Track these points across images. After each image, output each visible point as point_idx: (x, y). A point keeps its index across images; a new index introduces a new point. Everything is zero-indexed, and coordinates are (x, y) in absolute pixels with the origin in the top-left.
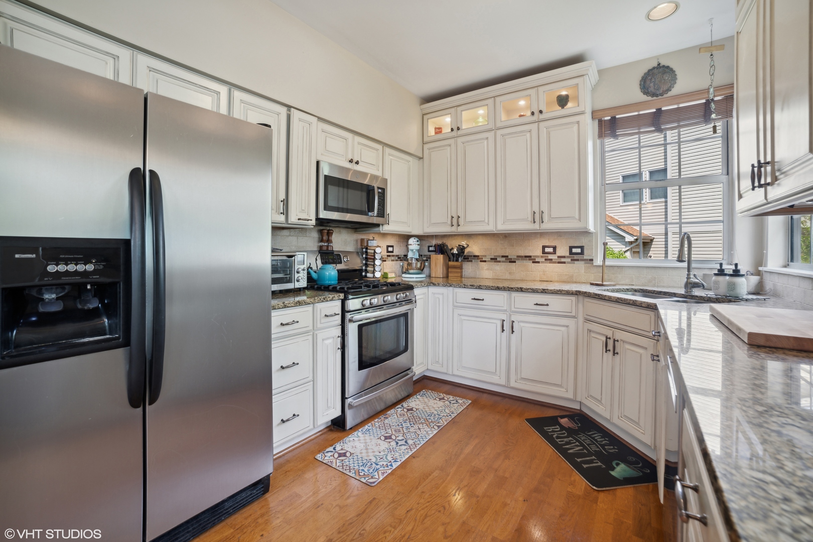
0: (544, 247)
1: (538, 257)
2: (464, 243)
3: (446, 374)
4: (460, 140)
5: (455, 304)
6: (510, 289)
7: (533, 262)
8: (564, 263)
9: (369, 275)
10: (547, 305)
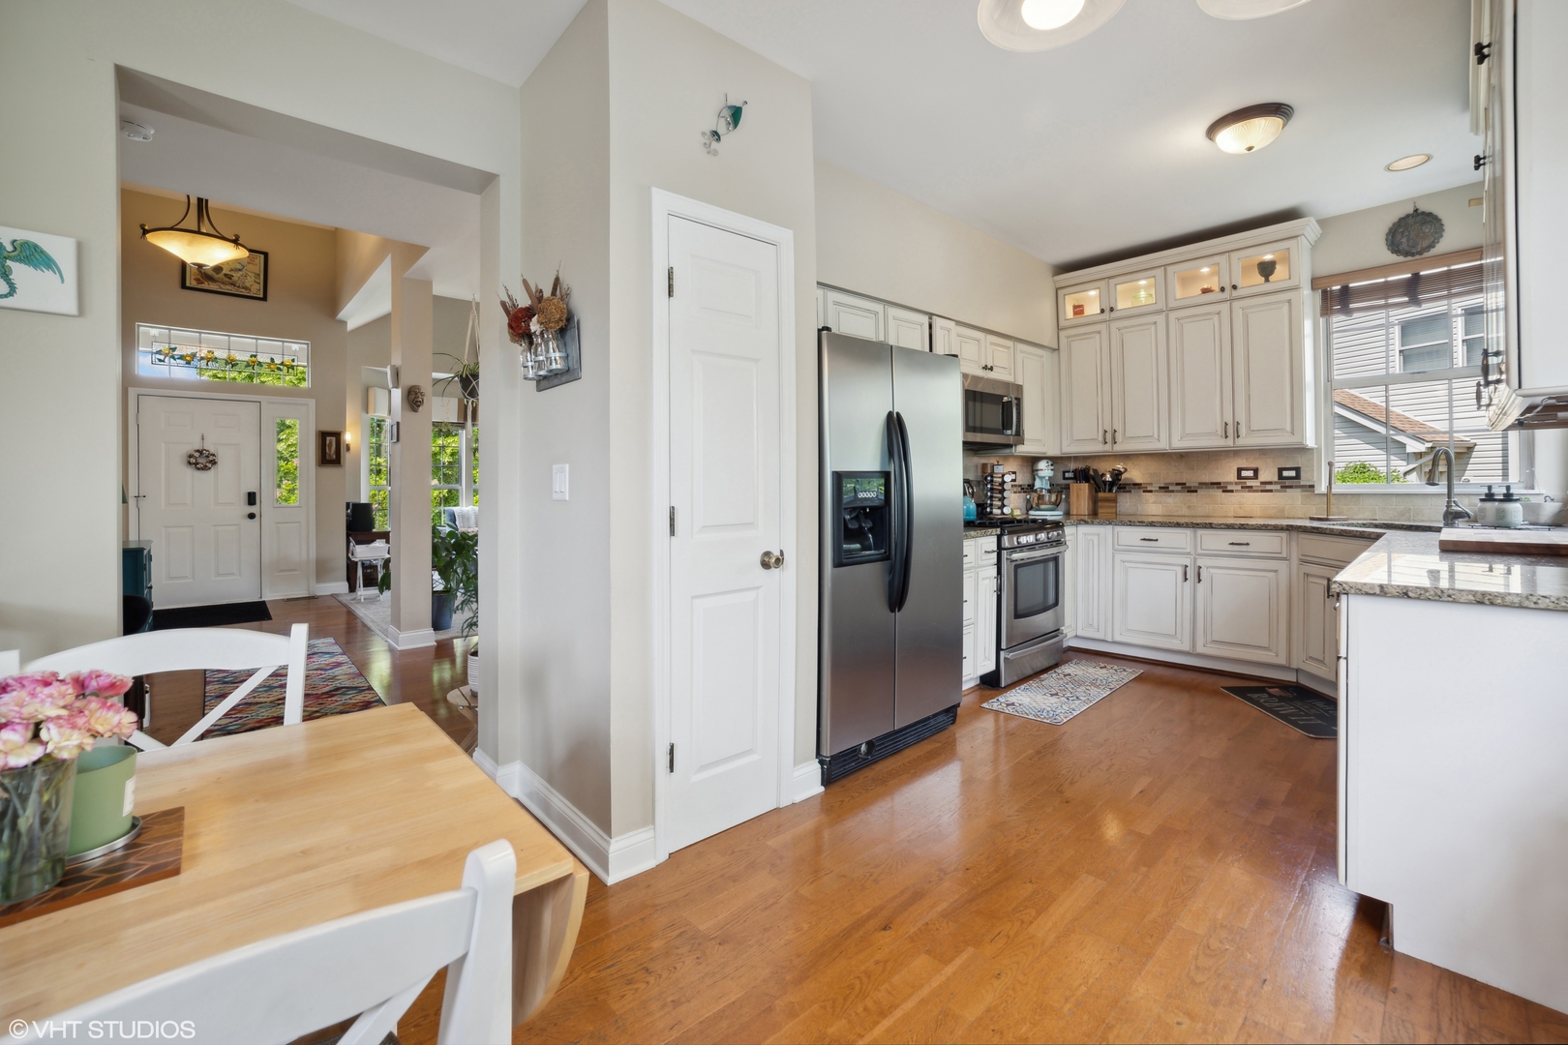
0: (1240, 470)
1: (1231, 483)
2: (1120, 467)
3: (1104, 641)
4: (1114, 325)
5: (1116, 547)
6: (1195, 526)
7: (1224, 491)
8: (1271, 491)
9: (996, 511)
10: (1248, 544)
